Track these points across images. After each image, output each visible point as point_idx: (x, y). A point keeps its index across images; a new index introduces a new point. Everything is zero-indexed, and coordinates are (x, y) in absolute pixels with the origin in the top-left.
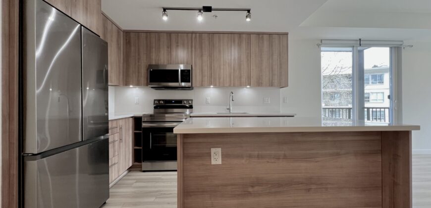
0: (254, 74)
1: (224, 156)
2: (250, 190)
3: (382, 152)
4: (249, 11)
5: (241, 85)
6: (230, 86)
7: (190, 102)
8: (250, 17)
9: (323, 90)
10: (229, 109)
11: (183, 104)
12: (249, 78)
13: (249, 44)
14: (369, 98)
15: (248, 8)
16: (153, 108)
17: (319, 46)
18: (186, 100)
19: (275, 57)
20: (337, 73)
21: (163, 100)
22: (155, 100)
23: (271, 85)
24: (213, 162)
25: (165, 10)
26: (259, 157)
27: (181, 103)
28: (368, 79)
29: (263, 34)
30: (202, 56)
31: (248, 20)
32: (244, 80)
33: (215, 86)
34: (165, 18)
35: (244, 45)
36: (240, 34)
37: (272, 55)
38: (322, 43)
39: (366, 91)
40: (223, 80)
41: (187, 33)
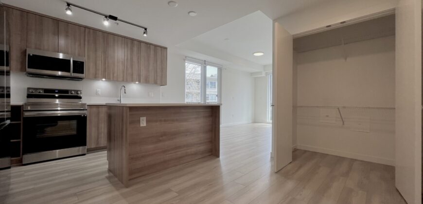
0: (143, 73)
1: (147, 122)
2: (161, 138)
3: (212, 116)
4: (146, 29)
5: (133, 81)
6: (123, 80)
7: (79, 92)
8: (147, 34)
9: (186, 91)
10: (120, 101)
11: (70, 94)
12: (139, 76)
13: (139, 49)
14: (208, 98)
15: (146, 27)
16: (26, 98)
17: (184, 60)
18: (74, 91)
19: (159, 63)
20: (191, 78)
21: (42, 89)
22: (29, 89)
23: (156, 83)
24: (142, 125)
25: (69, 5)
26: (165, 121)
27: (68, 93)
28: (208, 84)
29: (151, 44)
30: (96, 51)
31: (145, 35)
32: (135, 76)
33: (108, 79)
34: (69, 13)
35: (135, 49)
36: (133, 40)
37: (157, 62)
38: (186, 58)
39: (207, 93)
40: (117, 75)
41: (80, 26)
